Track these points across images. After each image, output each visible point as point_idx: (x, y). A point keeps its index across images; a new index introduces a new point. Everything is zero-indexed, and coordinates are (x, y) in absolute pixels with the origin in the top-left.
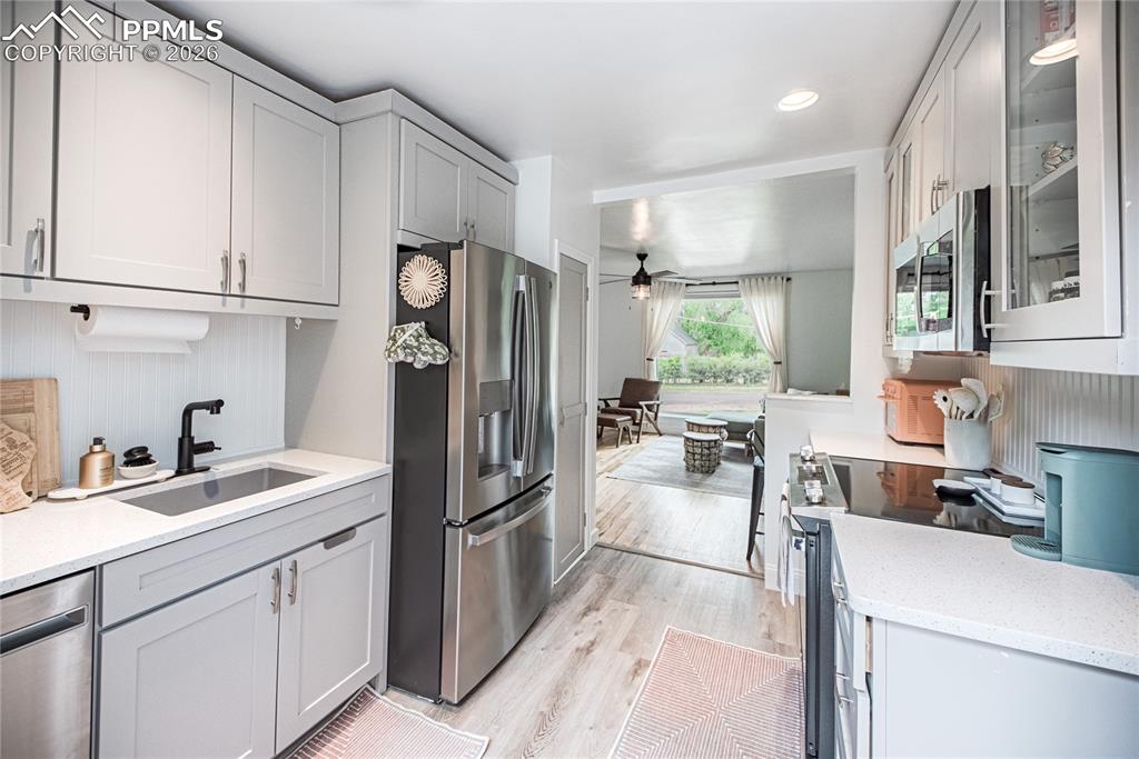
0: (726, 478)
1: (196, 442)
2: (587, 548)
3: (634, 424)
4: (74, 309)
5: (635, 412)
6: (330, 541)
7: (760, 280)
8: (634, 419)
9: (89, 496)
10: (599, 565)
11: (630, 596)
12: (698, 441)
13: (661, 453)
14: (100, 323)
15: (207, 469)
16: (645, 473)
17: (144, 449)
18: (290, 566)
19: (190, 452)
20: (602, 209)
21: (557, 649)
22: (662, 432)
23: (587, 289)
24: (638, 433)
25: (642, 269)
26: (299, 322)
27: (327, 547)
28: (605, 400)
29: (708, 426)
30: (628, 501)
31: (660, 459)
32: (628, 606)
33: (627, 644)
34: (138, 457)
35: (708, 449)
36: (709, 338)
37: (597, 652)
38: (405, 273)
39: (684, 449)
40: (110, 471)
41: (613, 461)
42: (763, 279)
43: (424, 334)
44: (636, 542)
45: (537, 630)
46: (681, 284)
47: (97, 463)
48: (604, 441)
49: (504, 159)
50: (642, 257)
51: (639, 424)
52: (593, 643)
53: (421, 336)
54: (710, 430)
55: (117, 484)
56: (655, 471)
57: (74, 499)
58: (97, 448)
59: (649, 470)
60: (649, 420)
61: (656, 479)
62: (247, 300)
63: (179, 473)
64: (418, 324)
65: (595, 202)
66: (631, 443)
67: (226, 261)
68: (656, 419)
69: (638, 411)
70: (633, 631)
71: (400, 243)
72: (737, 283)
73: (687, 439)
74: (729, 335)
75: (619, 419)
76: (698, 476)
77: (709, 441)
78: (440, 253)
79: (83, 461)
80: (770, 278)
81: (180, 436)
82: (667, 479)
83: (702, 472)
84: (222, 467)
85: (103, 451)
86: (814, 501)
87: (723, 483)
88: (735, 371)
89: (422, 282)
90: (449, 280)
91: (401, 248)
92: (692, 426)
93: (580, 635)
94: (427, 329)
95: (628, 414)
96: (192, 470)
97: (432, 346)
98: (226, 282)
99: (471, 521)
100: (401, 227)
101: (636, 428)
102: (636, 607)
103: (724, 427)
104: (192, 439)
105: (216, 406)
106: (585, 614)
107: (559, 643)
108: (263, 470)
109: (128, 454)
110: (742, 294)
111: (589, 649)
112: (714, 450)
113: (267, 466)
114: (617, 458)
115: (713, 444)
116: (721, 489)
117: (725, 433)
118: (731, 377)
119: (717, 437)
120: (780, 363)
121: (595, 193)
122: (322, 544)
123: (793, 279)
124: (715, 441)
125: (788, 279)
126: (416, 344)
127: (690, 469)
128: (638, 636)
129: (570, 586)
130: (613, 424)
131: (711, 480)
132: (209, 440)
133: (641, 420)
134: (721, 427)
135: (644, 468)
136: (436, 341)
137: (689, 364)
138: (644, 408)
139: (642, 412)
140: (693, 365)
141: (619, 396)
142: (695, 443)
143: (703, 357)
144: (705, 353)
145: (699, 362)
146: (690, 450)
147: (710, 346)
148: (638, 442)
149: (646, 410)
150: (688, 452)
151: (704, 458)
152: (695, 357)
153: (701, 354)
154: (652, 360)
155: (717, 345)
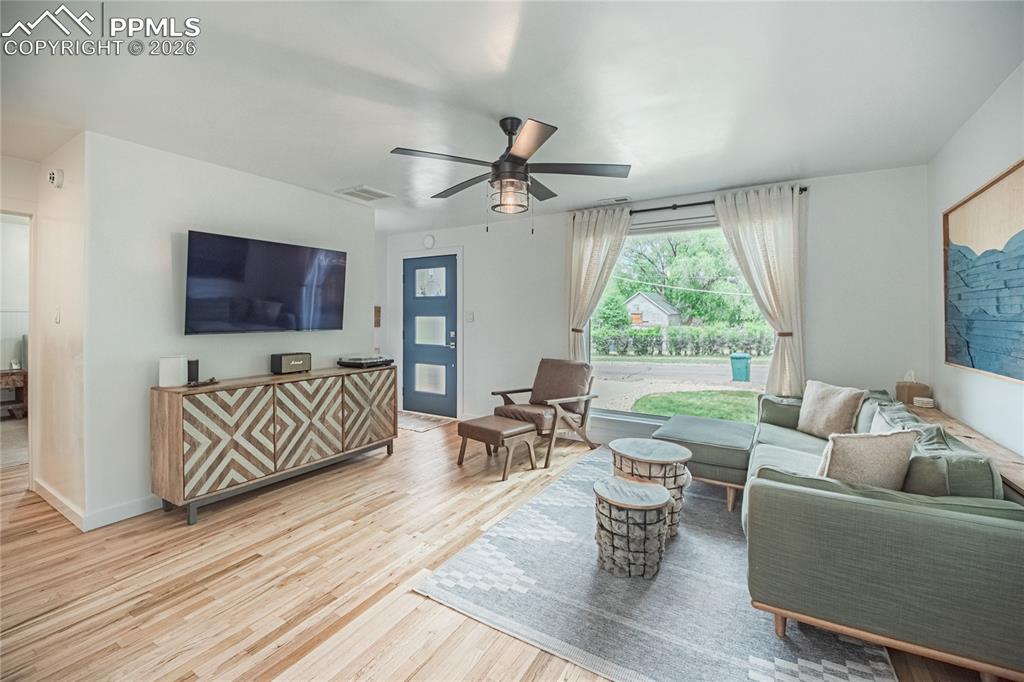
3: (540, 435)
5: (540, 419)
7: (752, 194)
8: (538, 430)
12: (620, 509)
22: (594, 442)
28: (504, 394)
35: (644, 526)
36: (693, 308)
39: (594, 522)
42: (757, 192)
50: (509, 126)
51: (550, 435)
60: (569, 425)
66: (533, 468)
69: (548, 415)
72: (713, 202)
73: (600, 500)
74: (714, 304)
76: (620, 583)
80: (769, 190)
83: (630, 576)
88: (719, 341)
95: (532, 418)
101: (543, 441)
103: (685, 464)
110: (722, 223)
112: (656, 528)
115: (653, 516)
117: (687, 475)
118: (715, 347)
120: (790, 334)
123: (811, 190)
125: (803, 190)
127: (607, 565)
133: (553, 429)
134: (677, 463)
137: (671, 335)
138: (559, 409)
139: (555, 416)
140: (675, 335)
141: (531, 387)
142: (615, 513)
143: (685, 327)
144: (688, 323)
145: (681, 332)
146: (606, 525)
147: (693, 315)
148: (546, 466)
149: (561, 412)
150: (601, 526)
151: (633, 546)
152: (677, 328)
153: (684, 324)
154: (580, 331)
155: (700, 315)
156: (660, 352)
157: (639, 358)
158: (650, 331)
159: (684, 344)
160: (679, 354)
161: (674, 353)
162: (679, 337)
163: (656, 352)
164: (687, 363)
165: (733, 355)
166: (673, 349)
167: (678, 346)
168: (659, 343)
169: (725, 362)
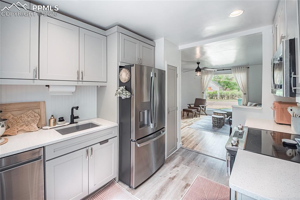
0: (225, 130)
1: (74, 116)
2: (178, 148)
3: (198, 112)
4: (46, 86)
5: (198, 108)
6: (101, 143)
7: (238, 68)
8: (198, 110)
9: (50, 128)
10: (181, 153)
11: (188, 164)
12: (216, 118)
13: (206, 121)
14: (51, 89)
15: (77, 123)
16: (200, 127)
17: (62, 118)
18: (91, 149)
19: (73, 118)
20: (182, 51)
21: (164, 177)
22: (207, 114)
23: (177, 74)
24: (199, 114)
25: (198, 67)
26: (99, 86)
27: (100, 144)
28: (190, 105)
29: (220, 113)
30: (193, 135)
31: (205, 122)
32: (187, 167)
33: (185, 178)
34: (61, 120)
35: (220, 120)
36: (227, 85)
37: (175, 179)
38: (121, 73)
39: (212, 120)
40: (55, 123)
41: (191, 122)
42: (239, 68)
43: (124, 90)
44: (193, 148)
45: (160, 171)
46: (212, 71)
47: (52, 121)
48: (189, 116)
49: (151, 40)
50: (198, 63)
51: (200, 112)
52: (175, 177)
53: (123, 90)
54: (221, 114)
55: (57, 126)
56: (202, 126)
57: (47, 129)
58: (52, 117)
59: (201, 126)
60: (203, 110)
61: (203, 129)
62: (84, 82)
63: (71, 123)
64: (123, 87)
65: (179, 49)
66: (197, 117)
67: (78, 73)
68: (205, 110)
69: (199, 108)
70: (187, 175)
71: (120, 65)
72: (231, 69)
73: (213, 117)
74: (233, 85)
75: (193, 110)
76: (216, 128)
77: (220, 118)
78: (129, 68)
79: (49, 120)
80: (242, 68)
81: (71, 114)
82: (207, 129)
83: (218, 127)
84: (80, 122)
85: (54, 118)
86: (234, 145)
87: (224, 131)
88: (235, 95)
89: (124, 76)
90: (131, 75)
91: (120, 67)
92: (215, 113)
93: (172, 174)
94: (126, 88)
95: (196, 109)
96: (74, 123)
97: (126, 93)
98: (78, 78)
99: (137, 140)
100: (120, 61)
101: (199, 113)
102: (190, 167)
103: (226, 114)
104: (73, 115)
105: (77, 108)
106: (174, 168)
107: (165, 175)
108: (90, 123)
109: (59, 119)
110: (233, 73)
111: (173, 178)
112: (221, 121)
113: (91, 122)
114: (192, 122)
115: (221, 119)
116: (223, 133)
117: (226, 116)
118: (234, 97)
119: (223, 117)
120: (246, 94)
121: (179, 47)
122: (99, 143)
123: (250, 68)
124: (222, 118)
125: (248, 68)
126: (122, 92)
127: (214, 126)
128: (188, 176)
129: (171, 159)
130: (191, 112)
131: (221, 130)
132: (77, 116)
133: (200, 111)
134: (224, 114)
135: (199, 125)
136: (127, 91)
137: (220, 93)
138: (201, 107)
139: (200, 108)
140: (221, 93)
141: (194, 103)
142: (215, 119)
143: (225, 91)
144: (225, 90)
145: (223, 93)
146: (214, 120)
147: (227, 88)
148: (199, 117)
149: (201, 108)
150: (213, 121)
151: (218, 123)
152: (222, 91)
153: (224, 90)
154: (204, 93)
155: (229, 87)
156: (217, 98)
157: (211, 100)
158: (214, 92)
159: (224, 96)
160: (223, 99)
161: (221, 99)
162: (223, 94)
163: (216, 98)
164: (225, 101)
165: (239, 99)
166: (221, 97)
167: (222, 97)
168: (216, 96)
169: (236, 101)
